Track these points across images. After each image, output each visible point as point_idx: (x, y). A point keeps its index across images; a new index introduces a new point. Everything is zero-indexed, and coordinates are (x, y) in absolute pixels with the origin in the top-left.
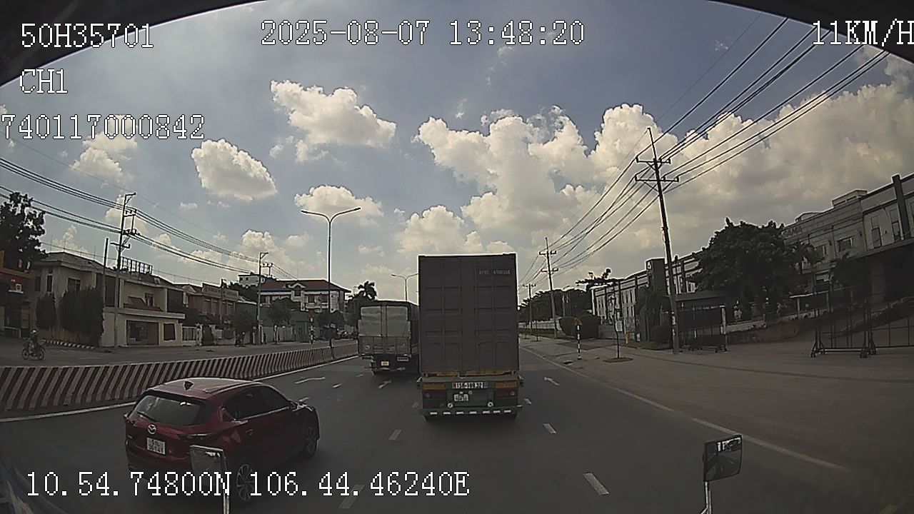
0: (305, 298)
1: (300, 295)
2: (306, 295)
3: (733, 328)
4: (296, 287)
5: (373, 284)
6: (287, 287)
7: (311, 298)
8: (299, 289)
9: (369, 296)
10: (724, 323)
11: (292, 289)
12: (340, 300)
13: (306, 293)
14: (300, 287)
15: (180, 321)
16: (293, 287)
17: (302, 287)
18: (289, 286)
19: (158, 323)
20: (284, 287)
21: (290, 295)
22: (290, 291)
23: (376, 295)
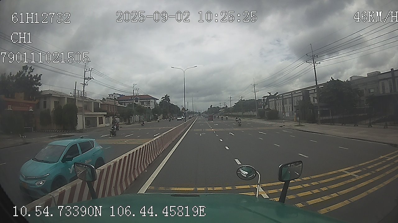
0: (140, 103)
1: (138, 102)
5: (169, 96)
6: (131, 98)
7: (143, 103)
8: (137, 99)
9: (167, 101)
12: (155, 103)
15: (104, 115)
16: (135, 98)
19: (96, 117)
22: (133, 100)
23: (170, 101)
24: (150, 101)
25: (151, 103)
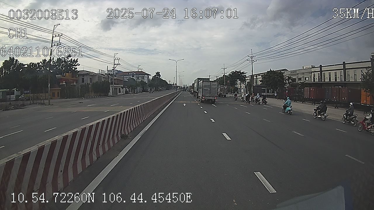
1: (134, 77)
2: (136, 77)
3: (268, 94)
5: (160, 72)
6: (129, 74)
7: (138, 78)
8: (133, 74)
9: (158, 76)
10: (266, 92)
12: (148, 77)
13: (136, 76)
15: (122, 87)
17: (135, 74)
19: (117, 88)
20: (128, 74)
21: (130, 77)
22: (130, 75)
23: (160, 76)
24: (144, 77)
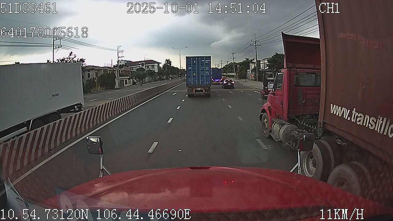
0: (146, 67)
1: (144, 66)
4: (142, 63)
9: (168, 64)
11: (141, 64)
12: (159, 66)
13: (146, 65)
14: (143, 63)
15: (128, 78)
16: (141, 63)
17: (144, 63)
18: (139, 63)
19: (124, 80)
20: (137, 63)
25: (155, 66)
